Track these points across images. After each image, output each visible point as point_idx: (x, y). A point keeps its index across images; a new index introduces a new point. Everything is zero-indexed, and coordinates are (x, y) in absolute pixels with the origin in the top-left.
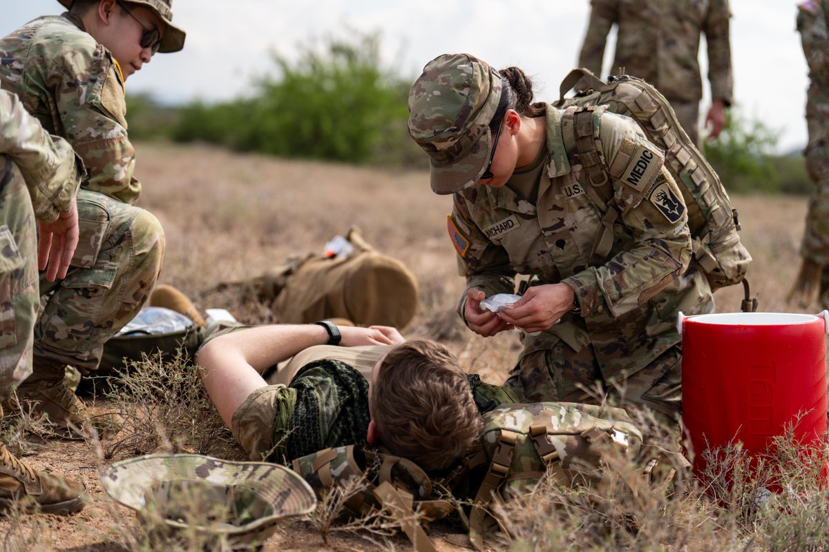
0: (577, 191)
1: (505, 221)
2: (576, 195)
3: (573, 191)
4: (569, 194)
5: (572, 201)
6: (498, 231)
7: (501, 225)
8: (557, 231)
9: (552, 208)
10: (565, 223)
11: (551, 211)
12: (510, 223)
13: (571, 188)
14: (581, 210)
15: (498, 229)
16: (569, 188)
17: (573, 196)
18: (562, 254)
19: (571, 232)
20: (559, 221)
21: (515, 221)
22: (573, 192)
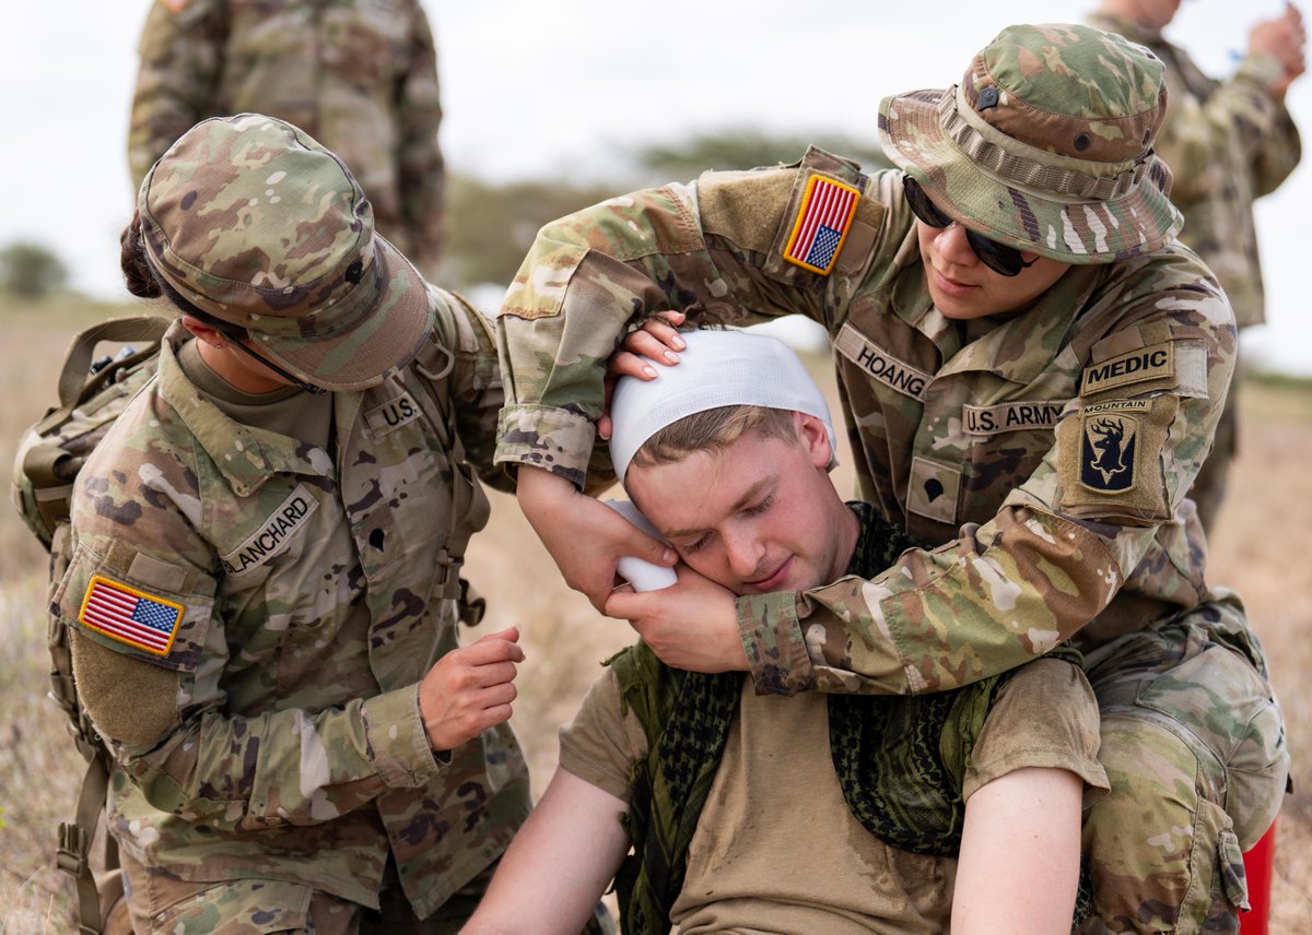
0: (408, 412)
1: (286, 505)
2: (407, 421)
3: (400, 412)
4: (393, 419)
5: (398, 435)
6: (277, 535)
7: (279, 520)
8: (371, 509)
9: (358, 459)
10: (382, 490)
11: (359, 465)
12: (299, 505)
13: (397, 407)
14: (414, 456)
15: (277, 531)
16: (392, 407)
17: (402, 423)
18: (380, 561)
19: (393, 509)
20: (372, 487)
21: (307, 498)
22: (401, 415)
